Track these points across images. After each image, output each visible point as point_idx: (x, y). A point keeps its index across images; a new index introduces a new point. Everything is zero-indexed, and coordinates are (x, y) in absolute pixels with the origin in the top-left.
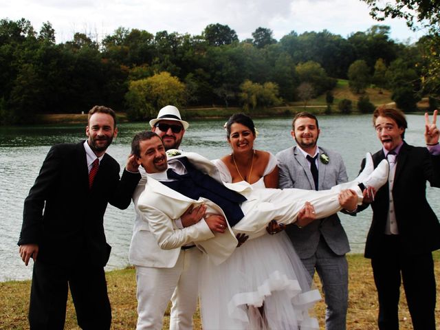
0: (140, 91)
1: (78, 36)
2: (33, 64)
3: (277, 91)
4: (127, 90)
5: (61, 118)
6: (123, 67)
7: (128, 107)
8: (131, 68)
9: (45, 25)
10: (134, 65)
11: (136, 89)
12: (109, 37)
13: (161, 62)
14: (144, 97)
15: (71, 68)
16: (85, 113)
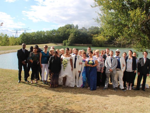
0: (95, 40)
1: (83, 28)
2: (73, 33)
4: (92, 40)
6: (92, 34)
7: (92, 43)
8: (94, 35)
9: (77, 25)
12: (90, 28)
15: (81, 34)
16: (83, 44)
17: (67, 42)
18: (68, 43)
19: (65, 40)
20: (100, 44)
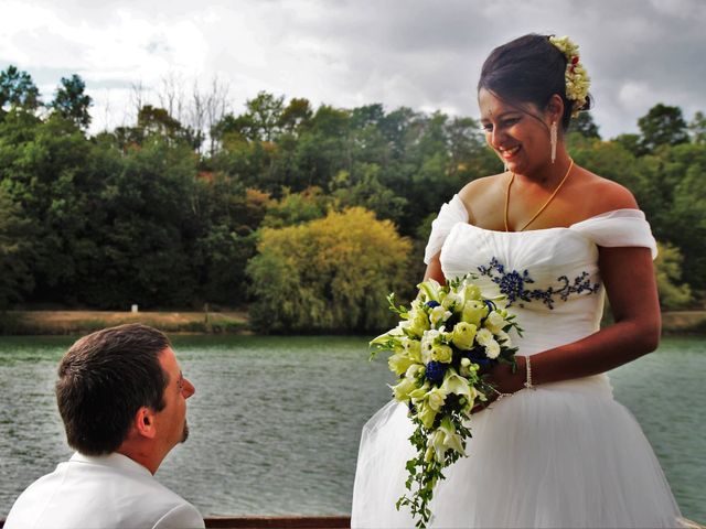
0: (287, 255)
1: (147, 114)
2: (14, 179)
3: (674, 266)
4: (255, 253)
5: (73, 322)
6: (254, 194)
7: (254, 299)
8: (277, 196)
9: (67, 84)
10: (286, 190)
11: (277, 249)
12: (229, 118)
13: (354, 184)
14: (296, 271)
15: (110, 192)
16: (140, 310)
20: (352, 302)
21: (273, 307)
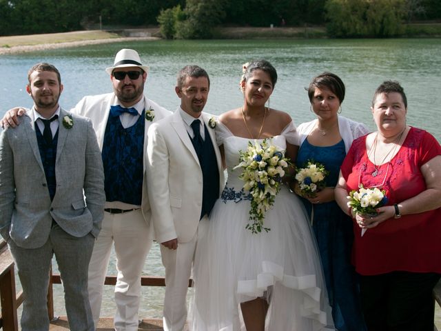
5: (244, 33)
7: (328, 20)
14: (349, 6)
16: (274, 26)
17: (183, 18)
18: (187, 24)
19: (171, 7)
20: (376, 22)
21: (338, 24)
